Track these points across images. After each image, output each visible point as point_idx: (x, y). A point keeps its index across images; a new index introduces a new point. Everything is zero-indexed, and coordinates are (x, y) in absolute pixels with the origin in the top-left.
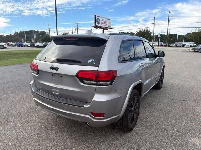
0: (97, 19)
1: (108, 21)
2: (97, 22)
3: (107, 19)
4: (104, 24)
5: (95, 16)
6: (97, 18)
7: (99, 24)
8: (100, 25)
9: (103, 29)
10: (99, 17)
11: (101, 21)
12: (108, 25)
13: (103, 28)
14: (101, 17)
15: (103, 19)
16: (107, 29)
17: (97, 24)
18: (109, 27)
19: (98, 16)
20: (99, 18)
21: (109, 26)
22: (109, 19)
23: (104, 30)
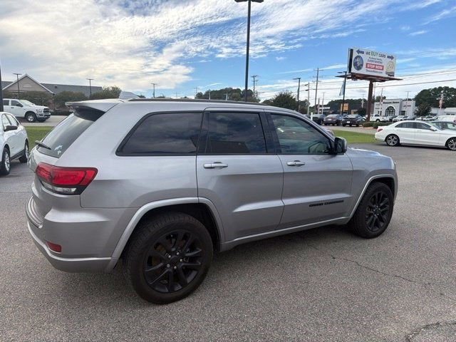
0: (356, 58)
1: (386, 61)
2: (355, 64)
3: (384, 56)
4: (375, 68)
5: (352, 51)
6: (355, 54)
7: (359, 68)
8: (363, 71)
9: (369, 79)
10: (363, 53)
11: (365, 62)
12: (384, 72)
13: (372, 79)
14: (368, 53)
15: (371, 57)
16: (383, 80)
17: (354, 70)
18: (387, 76)
19: (359, 52)
20: (360, 54)
21: (387, 73)
22: (388, 57)
23: (374, 83)
